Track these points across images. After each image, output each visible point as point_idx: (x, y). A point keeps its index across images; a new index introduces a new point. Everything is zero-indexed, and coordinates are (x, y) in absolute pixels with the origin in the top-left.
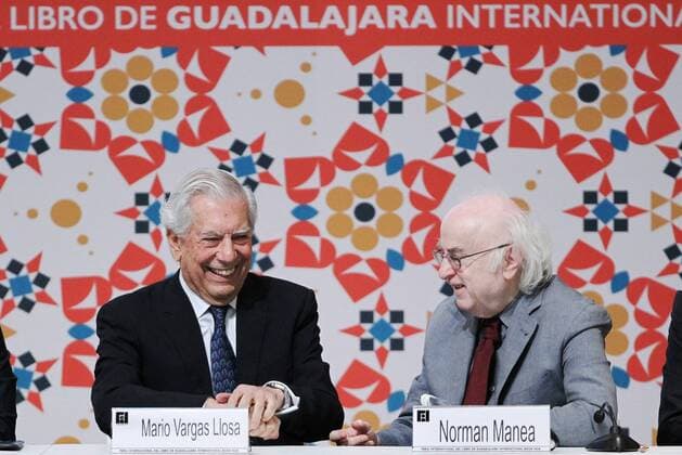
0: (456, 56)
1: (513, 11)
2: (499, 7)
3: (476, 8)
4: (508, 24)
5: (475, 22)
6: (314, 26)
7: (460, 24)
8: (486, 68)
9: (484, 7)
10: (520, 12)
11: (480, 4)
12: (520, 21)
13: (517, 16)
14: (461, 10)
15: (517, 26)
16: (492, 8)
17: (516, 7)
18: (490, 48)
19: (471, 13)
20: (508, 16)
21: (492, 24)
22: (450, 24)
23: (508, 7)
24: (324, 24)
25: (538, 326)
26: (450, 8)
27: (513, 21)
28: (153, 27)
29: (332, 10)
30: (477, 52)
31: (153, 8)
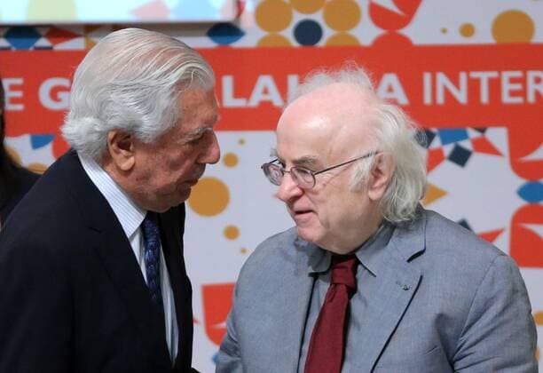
0: (436, 143)
1: (513, 81)
2: (494, 74)
3: (463, 77)
4: (506, 99)
5: (462, 96)
6: (241, 103)
7: (440, 99)
8: (477, 159)
9: (474, 75)
10: (523, 81)
11: (468, 71)
12: (523, 93)
13: (518, 87)
14: (442, 79)
15: (518, 100)
16: (484, 77)
17: (518, 74)
18: (482, 130)
19: (456, 82)
20: (506, 87)
21: (484, 98)
22: (428, 100)
23: (506, 75)
24: (255, 100)
25: (421, 277)
26: (427, 77)
27: (513, 94)
28: (20, 107)
29: (265, 81)
30: (465, 136)
31: (19, 81)
